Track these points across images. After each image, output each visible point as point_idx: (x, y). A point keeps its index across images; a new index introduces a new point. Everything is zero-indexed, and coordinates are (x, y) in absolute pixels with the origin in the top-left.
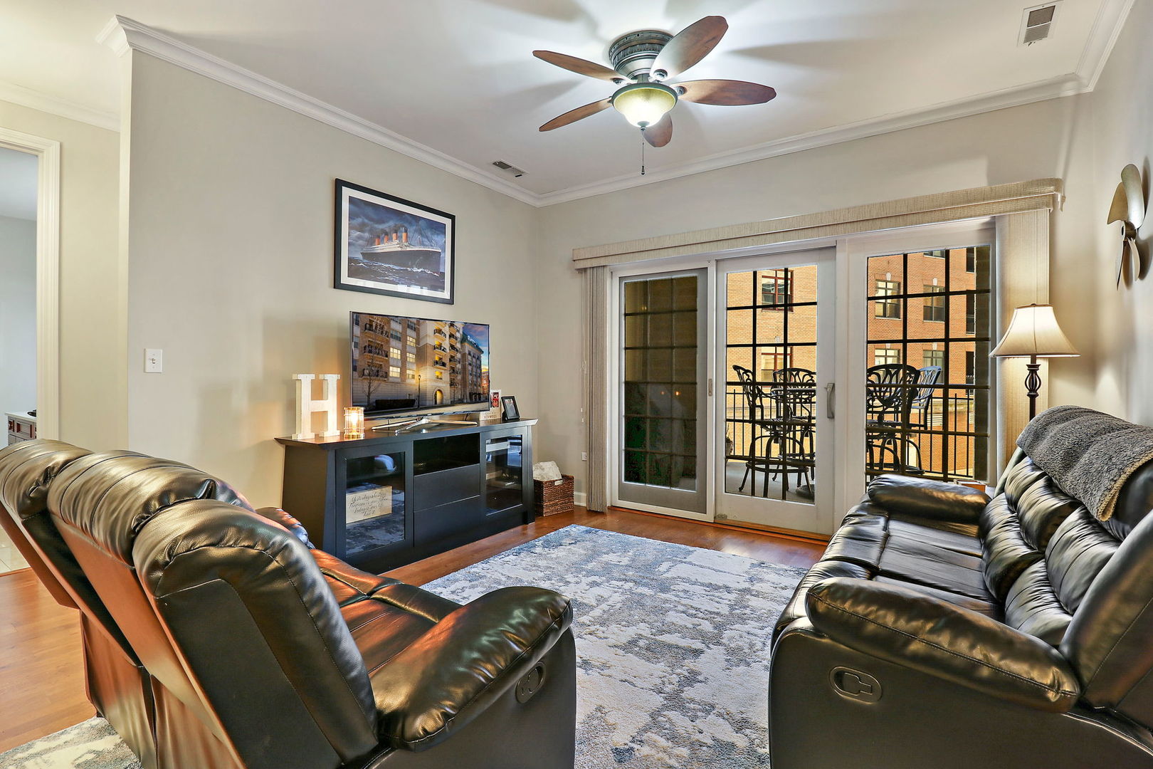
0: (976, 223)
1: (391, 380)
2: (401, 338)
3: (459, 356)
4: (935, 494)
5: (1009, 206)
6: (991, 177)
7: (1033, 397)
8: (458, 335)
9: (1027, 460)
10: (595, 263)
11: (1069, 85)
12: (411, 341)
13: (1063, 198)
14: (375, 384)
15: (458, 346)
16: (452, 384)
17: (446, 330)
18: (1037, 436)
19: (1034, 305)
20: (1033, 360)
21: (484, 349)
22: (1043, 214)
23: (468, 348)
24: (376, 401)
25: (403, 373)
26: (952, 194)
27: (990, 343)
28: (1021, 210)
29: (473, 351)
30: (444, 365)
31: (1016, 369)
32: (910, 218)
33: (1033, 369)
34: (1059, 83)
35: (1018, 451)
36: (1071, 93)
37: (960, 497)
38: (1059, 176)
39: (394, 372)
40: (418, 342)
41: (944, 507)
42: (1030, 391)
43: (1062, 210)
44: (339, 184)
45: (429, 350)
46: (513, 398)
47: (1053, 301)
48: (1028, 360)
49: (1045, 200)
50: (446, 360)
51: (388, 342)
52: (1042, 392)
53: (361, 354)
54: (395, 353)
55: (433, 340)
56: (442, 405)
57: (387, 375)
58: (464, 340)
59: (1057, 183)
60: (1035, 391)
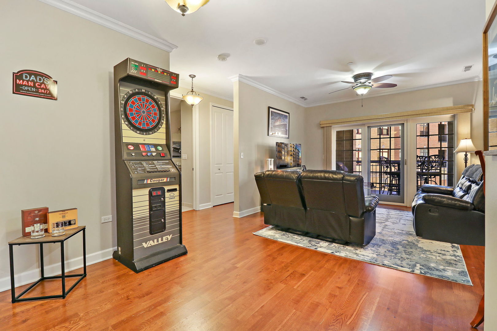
0: (449, 115)
1: (283, 160)
2: (284, 149)
3: (295, 153)
4: (440, 188)
5: (459, 112)
6: (454, 103)
7: (466, 162)
8: (295, 147)
9: (465, 178)
10: (328, 125)
11: (476, 78)
12: (286, 149)
13: (475, 109)
14: (280, 161)
15: (295, 150)
16: (294, 161)
17: (292, 146)
18: (467, 171)
19: (466, 139)
20: (466, 153)
21: (300, 151)
22: (469, 114)
23: (297, 151)
24: (280, 165)
25: (285, 158)
26: (443, 108)
27: (454, 148)
28: (463, 113)
29: (298, 152)
30: (292, 156)
31: (461, 156)
32: (430, 114)
33: (466, 155)
34: (474, 78)
35: (463, 176)
36: (477, 80)
37: (447, 189)
38: (474, 104)
39: (283, 158)
40: (287, 150)
41: (443, 191)
42: (465, 161)
43: (474, 112)
44: (269, 108)
45: (289, 152)
46: (305, 166)
47: (471, 138)
48: (465, 153)
49: (469, 110)
50: (292, 155)
51: (282, 150)
52: (469, 161)
53: (278, 153)
54: (283, 153)
55: (290, 149)
56: (292, 167)
57: (282, 159)
58: (296, 149)
59: (473, 106)
60: (467, 161)
